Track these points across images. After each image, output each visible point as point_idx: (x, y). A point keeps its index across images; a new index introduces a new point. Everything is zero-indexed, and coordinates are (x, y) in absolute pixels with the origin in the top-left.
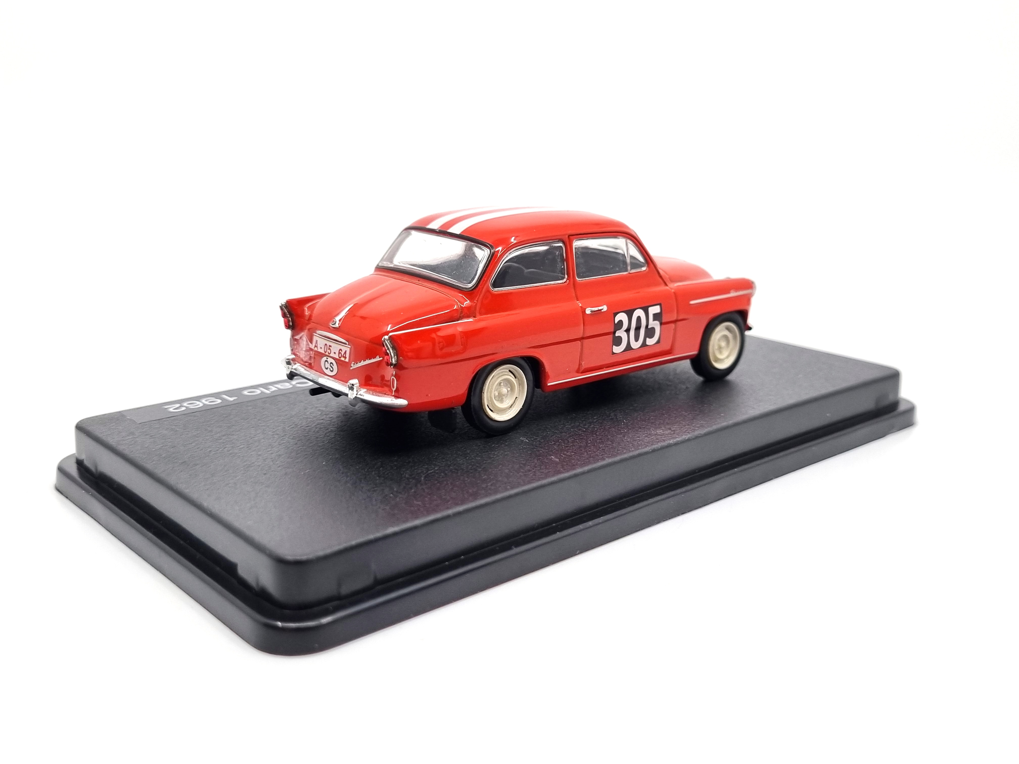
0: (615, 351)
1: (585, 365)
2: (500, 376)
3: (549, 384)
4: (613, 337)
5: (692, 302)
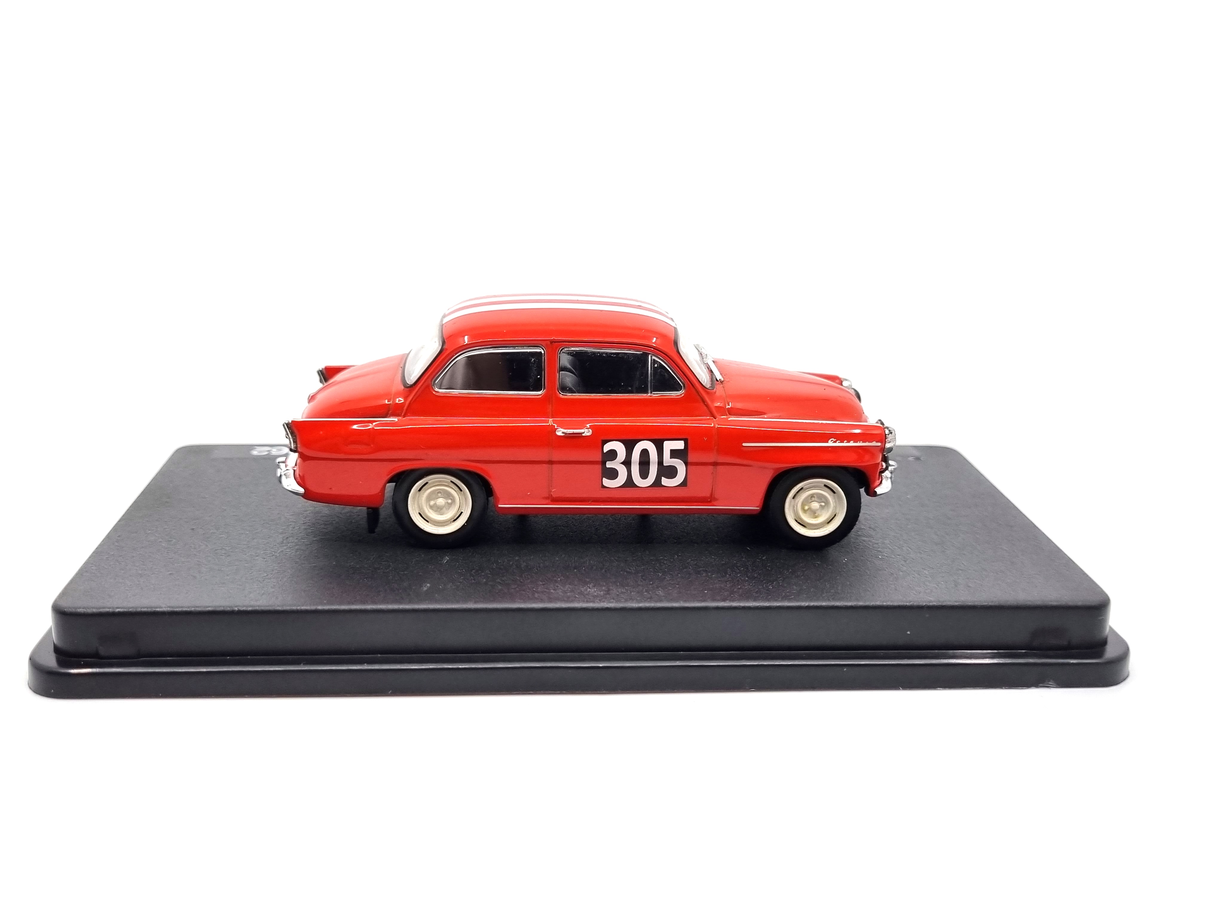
0: (604, 484)
1: (556, 492)
2: (434, 486)
3: (500, 506)
4: (602, 470)
5: (744, 444)
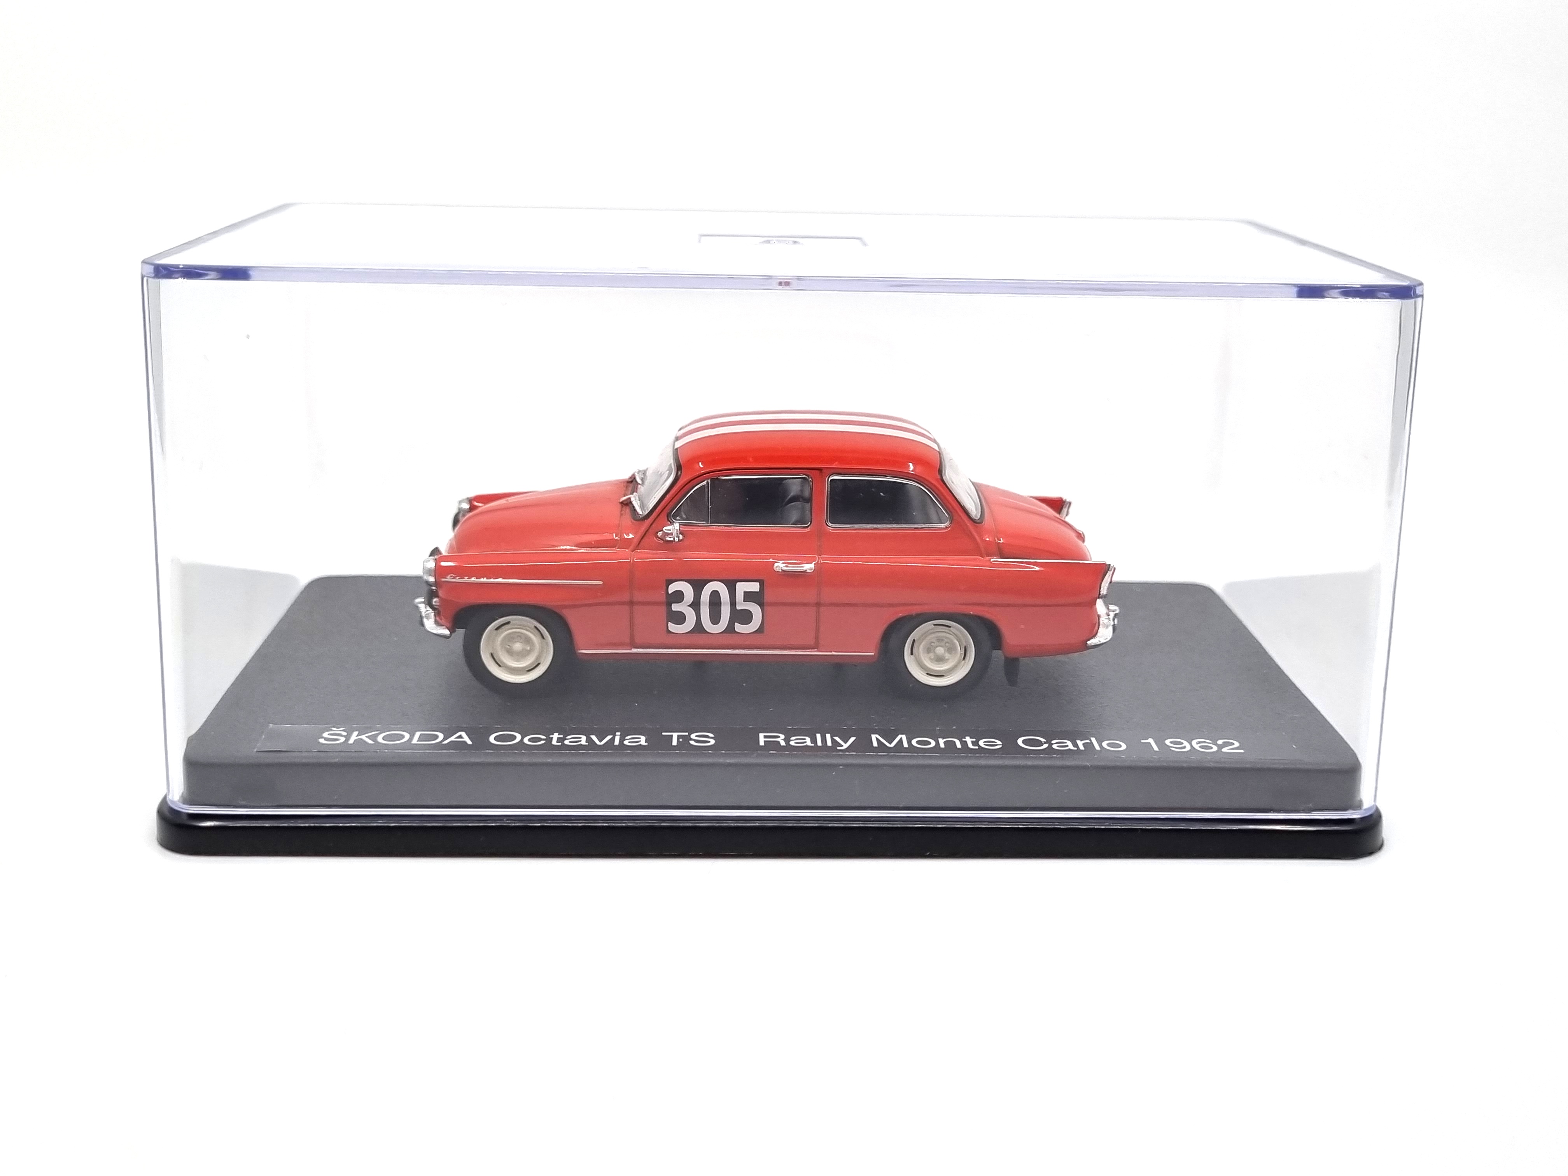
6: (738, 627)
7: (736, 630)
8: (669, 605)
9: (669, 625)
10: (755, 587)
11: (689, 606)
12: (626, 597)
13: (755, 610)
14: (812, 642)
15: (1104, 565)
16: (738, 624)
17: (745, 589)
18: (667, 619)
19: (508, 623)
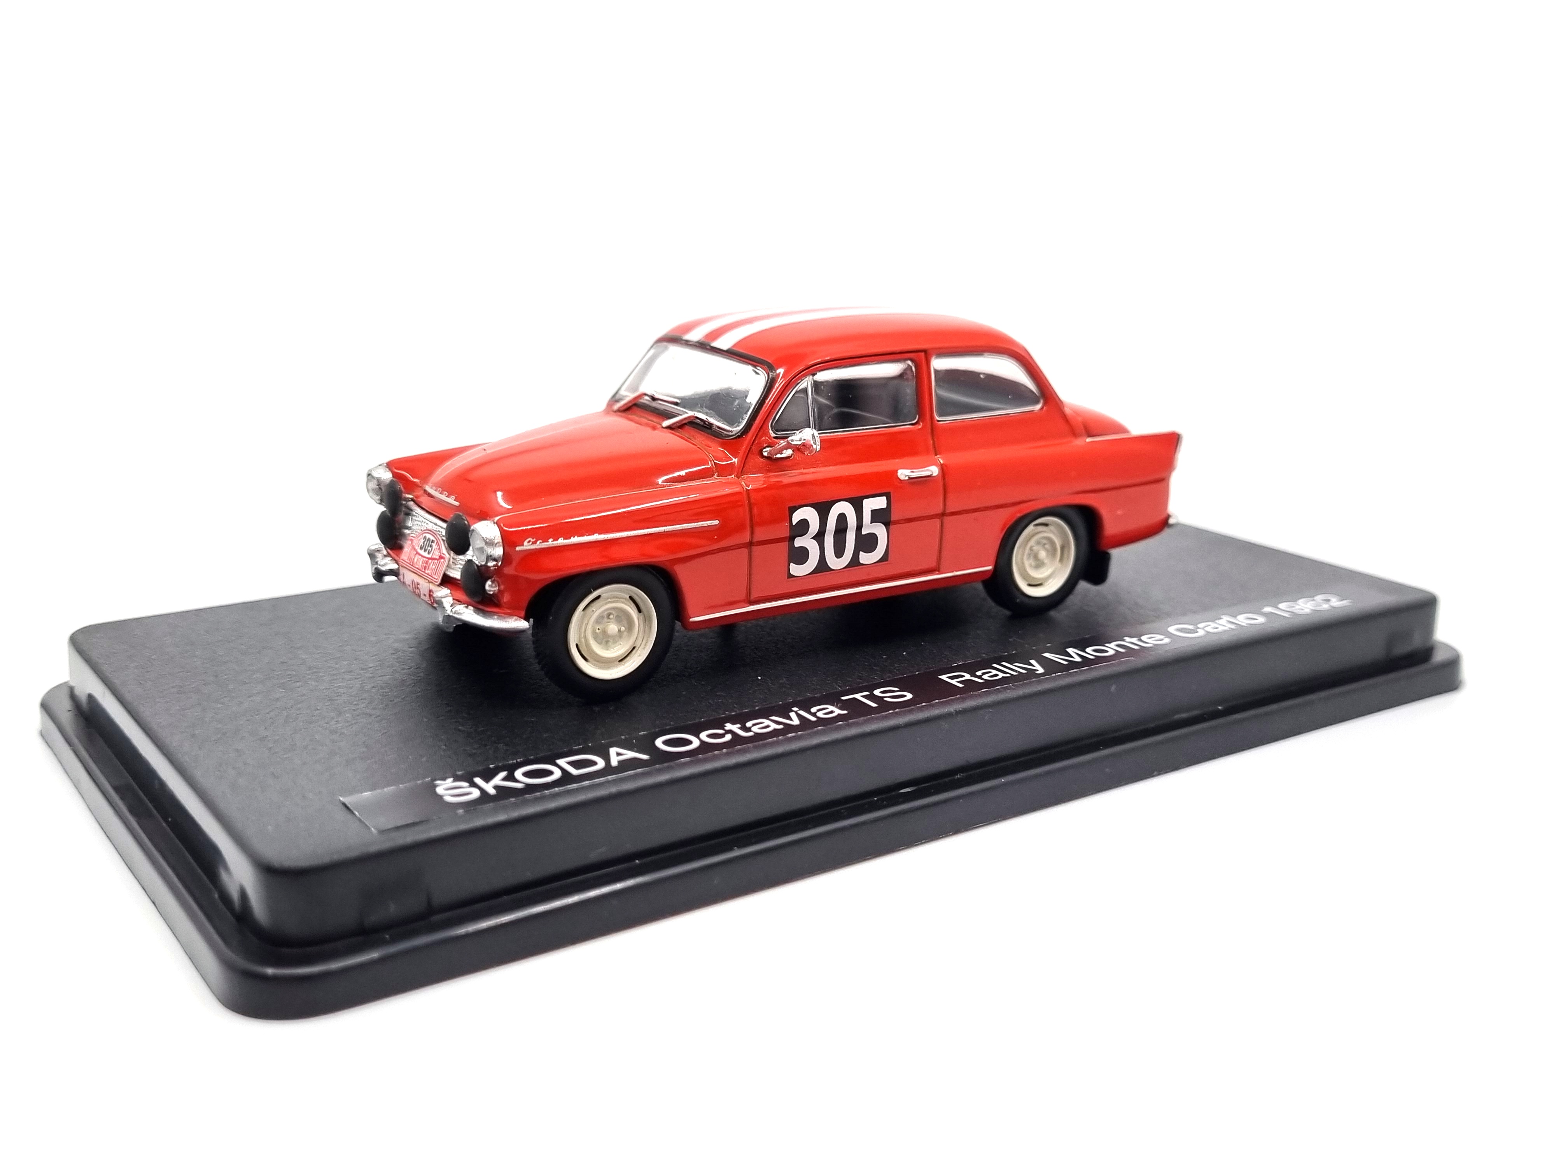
6: (865, 558)
7: (861, 561)
8: (792, 539)
9: (791, 567)
10: (880, 503)
11: (812, 538)
12: (746, 537)
13: (880, 530)
14: (933, 564)
15: (1177, 436)
16: (863, 553)
17: (872, 507)
18: (788, 560)
19: (598, 597)
